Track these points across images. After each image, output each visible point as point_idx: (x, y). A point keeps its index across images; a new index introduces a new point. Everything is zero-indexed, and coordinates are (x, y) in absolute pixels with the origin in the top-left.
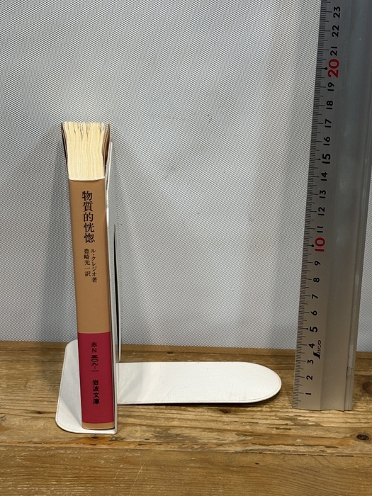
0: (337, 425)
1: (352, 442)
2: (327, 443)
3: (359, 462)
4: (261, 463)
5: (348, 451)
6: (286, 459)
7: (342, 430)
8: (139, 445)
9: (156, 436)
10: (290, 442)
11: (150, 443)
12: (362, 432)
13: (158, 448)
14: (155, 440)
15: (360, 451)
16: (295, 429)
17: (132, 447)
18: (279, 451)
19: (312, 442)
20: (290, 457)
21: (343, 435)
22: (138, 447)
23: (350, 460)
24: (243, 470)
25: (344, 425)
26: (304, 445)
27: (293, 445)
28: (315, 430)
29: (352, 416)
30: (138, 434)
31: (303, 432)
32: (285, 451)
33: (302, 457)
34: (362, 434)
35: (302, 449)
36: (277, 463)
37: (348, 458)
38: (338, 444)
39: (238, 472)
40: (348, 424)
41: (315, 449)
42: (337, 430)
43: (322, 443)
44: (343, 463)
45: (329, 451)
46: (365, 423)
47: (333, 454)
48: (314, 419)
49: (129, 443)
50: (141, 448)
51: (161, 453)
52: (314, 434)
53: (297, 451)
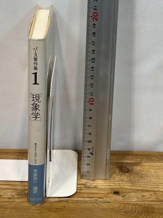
0: (105, 187)
1: (111, 195)
2: (99, 196)
3: (113, 205)
4: (66, 207)
5: (108, 200)
6: (79, 204)
7: (107, 189)
8: (9, 199)
9: (17, 194)
10: (82, 196)
11: (14, 198)
12: (116, 190)
13: (17, 200)
14: (16, 196)
15: (114, 199)
16: (85, 189)
17: (5, 200)
18: (76, 200)
19: (92, 196)
20: (80, 203)
21: (107, 192)
22: (8, 200)
23: (109, 204)
24: (57, 210)
25: (108, 187)
26: (88, 197)
27: (83, 197)
28: (94, 190)
29: (113, 183)
30: (9, 194)
31: (88, 191)
32: (78, 200)
33: (86, 203)
34: (116, 191)
35: (87, 199)
36: (74, 206)
37: (108, 203)
38: (104, 197)
39: (54, 211)
40: (110, 186)
41: (93, 199)
42: (104, 189)
43: (96, 196)
44: (105, 206)
45: (99, 200)
46: (118, 186)
47: (101, 201)
48: (94, 184)
49: (4, 198)
50: (10, 200)
51: (19, 203)
52: (93, 192)
53: (84, 200)
